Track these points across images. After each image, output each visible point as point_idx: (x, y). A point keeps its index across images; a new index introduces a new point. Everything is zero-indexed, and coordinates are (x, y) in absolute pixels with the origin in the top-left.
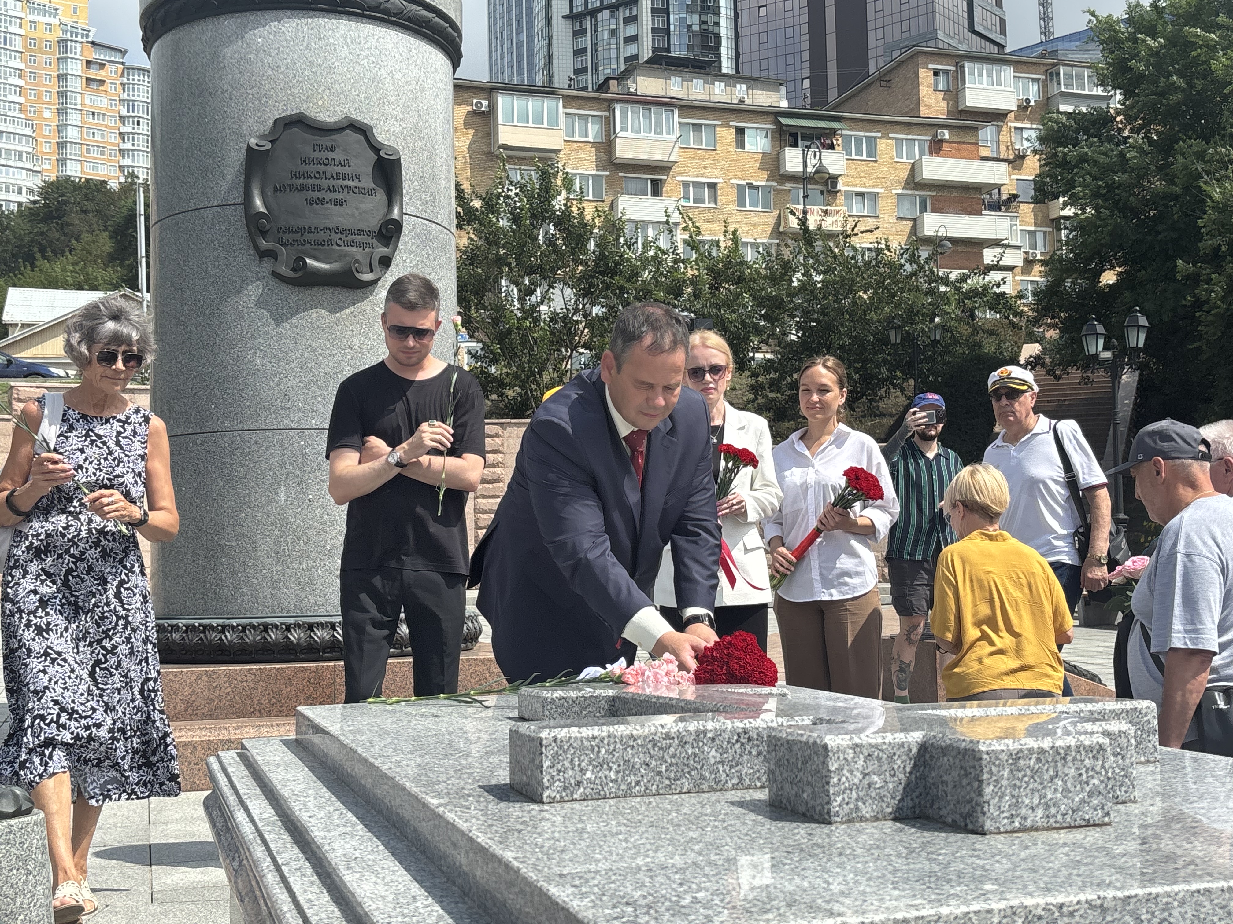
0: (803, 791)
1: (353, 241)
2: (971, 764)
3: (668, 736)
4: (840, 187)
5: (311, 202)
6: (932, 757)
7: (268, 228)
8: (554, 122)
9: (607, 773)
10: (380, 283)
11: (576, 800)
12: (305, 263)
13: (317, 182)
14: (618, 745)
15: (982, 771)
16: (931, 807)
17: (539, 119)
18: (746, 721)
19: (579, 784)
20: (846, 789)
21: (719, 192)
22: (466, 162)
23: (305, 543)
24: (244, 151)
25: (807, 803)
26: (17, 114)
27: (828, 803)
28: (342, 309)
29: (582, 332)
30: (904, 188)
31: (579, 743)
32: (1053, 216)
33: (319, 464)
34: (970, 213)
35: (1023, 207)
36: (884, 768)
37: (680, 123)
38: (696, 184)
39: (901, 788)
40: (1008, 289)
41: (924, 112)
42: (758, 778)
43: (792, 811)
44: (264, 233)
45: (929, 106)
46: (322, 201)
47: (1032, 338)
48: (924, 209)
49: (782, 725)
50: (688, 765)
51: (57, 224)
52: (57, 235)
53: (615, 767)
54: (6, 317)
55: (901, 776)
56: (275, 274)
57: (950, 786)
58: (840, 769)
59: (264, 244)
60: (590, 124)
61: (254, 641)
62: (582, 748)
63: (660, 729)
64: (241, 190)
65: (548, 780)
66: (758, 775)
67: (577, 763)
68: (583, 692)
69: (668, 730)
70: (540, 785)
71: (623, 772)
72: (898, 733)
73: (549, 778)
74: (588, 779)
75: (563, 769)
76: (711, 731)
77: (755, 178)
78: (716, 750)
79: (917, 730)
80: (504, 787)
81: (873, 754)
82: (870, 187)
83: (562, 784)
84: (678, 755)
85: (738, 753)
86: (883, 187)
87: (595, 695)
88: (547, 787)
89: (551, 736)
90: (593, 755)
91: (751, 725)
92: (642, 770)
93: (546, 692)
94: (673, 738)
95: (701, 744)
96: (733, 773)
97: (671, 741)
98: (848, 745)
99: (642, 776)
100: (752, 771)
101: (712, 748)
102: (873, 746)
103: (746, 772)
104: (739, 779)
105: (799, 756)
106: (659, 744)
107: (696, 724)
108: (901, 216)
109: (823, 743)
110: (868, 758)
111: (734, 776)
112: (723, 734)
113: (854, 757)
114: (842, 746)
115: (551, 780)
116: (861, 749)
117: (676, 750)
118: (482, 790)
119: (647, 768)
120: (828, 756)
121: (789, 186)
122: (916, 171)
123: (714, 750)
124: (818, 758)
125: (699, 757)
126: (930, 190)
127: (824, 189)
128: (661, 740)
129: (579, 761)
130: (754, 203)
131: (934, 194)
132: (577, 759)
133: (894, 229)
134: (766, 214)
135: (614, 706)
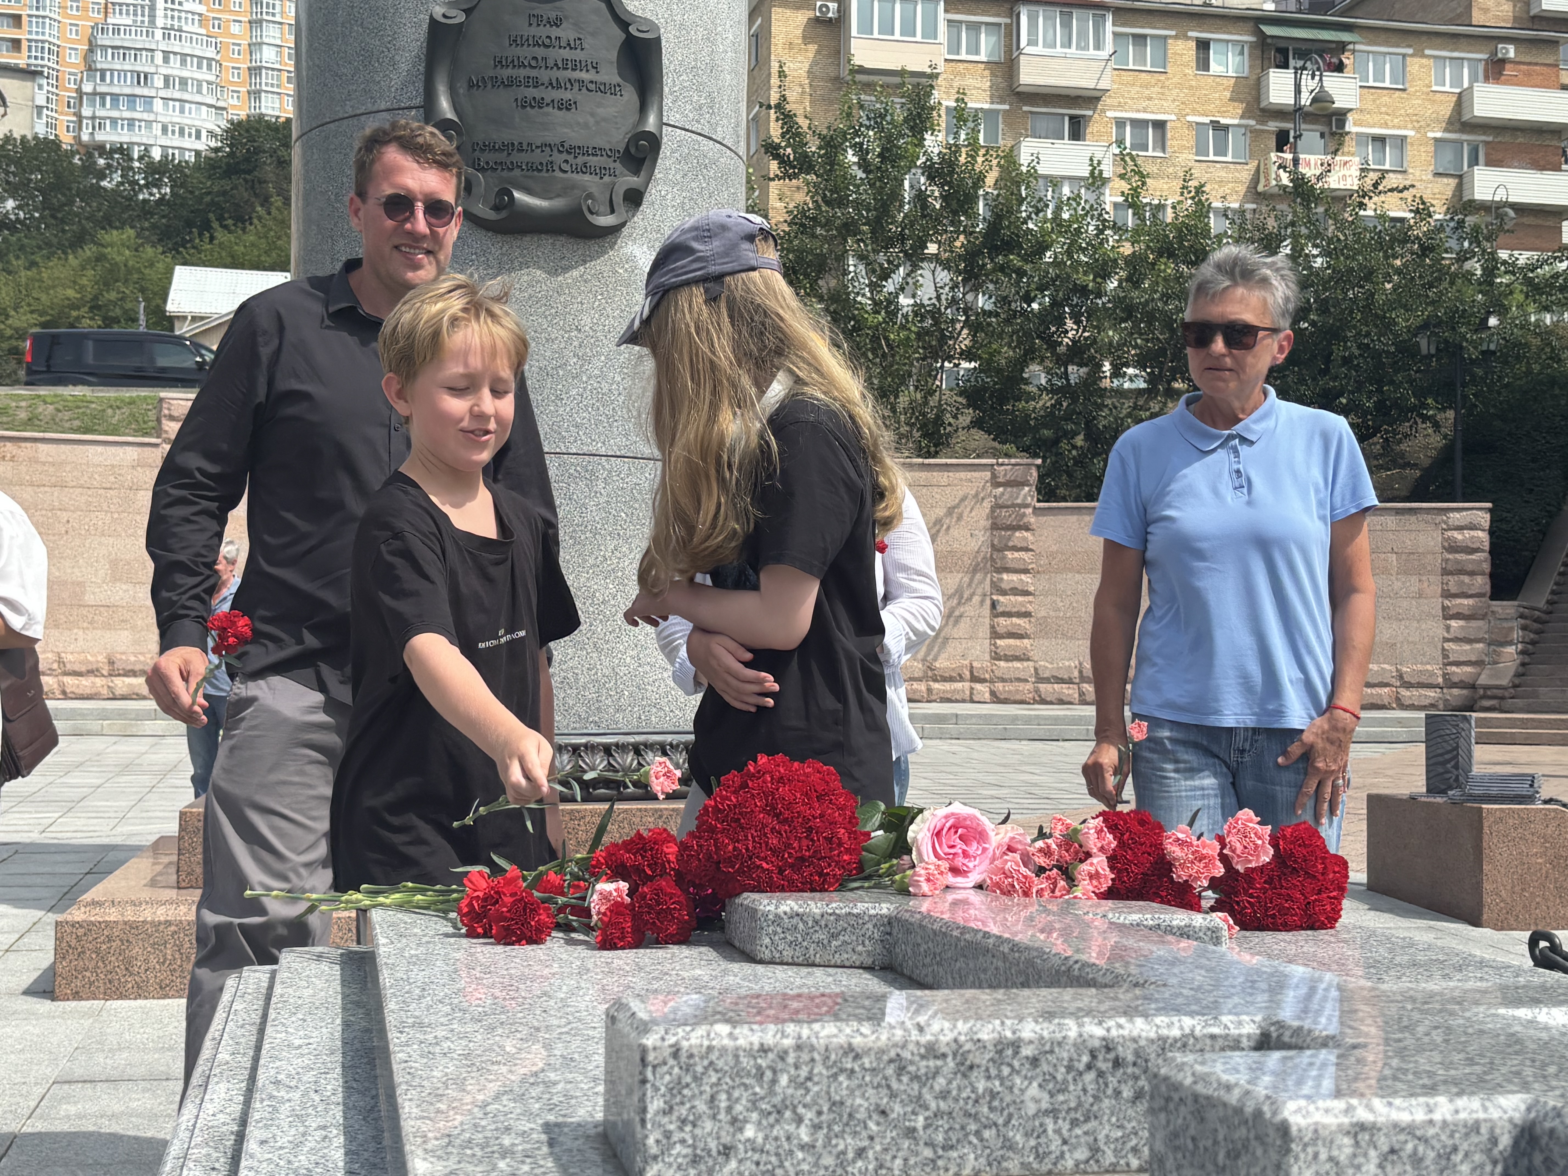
1: (585, 165)
3: (931, 1051)
4: (1350, 127)
5: (524, 104)
6: (1549, 1163)
8: (931, 32)
9: (791, 1128)
10: (625, 231)
12: (511, 197)
13: (533, 73)
14: (819, 1069)
17: (909, 29)
18: (1111, 1023)
19: (727, 1151)
21: (1169, 135)
22: (803, 93)
24: (425, 26)
26: (196, 28)
28: (566, 269)
29: (959, 334)
30: (1446, 130)
31: (730, 1058)
34: (1541, 168)
37: (1115, 34)
38: (1135, 123)
41: (1477, 17)
42: (1135, 1150)
45: (1486, 10)
46: (540, 103)
48: (1474, 161)
49: (1192, 1034)
50: (975, 1117)
51: (245, 180)
52: (246, 195)
53: (809, 1115)
54: (172, 306)
56: (469, 215)
60: (983, 36)
62: (738, 1072)
63: (915, 1035)
64: (420, 86)
65: (658, 1141)
66: (1133, 1143)
67: (723, 1105)
68: (834, 905)
69: (932, 1038)
70: (639, 1151)
71: (829, 1127)
72: (1465, 1098)
73: (660, 1137)
74: (748, 1140)
75: (691, 1118)
76: (1031, 1042)
77: (1223, 114)
78: (1040, 1086)
79: (1509, 1081)
80: (592, 1132)
81: (1401, 1149)
82: (1394, 127)
83: (689, 1151)
84: (954, 1093)
85: (1091, 1092)
86: (1414, 128)
87: (855, 911)
88: (655, 1158)
89: (667, 1043)
90: (762, 1087)
91: (1121, 1032)
92: (872, 1125)
93: (766, 902)
94: (944, 1056)
95: (1006, 1071)
96: (1077, 1137)
97: (939, 1063)
98: (1340, 1125)
99: (871, 1138)
100: (1120, 1134)
101: (1031, 1080)
102: (1403, 1130)
103: (1107, 1136)
104: (1091, 1149)
105: (1221, 1137)
106: (912, 1068)
107: (998, 1022)
108: (1441, 171)
109: (1278, 1118)
110: (1390, 1157)
111: (1079, 1144)
112: (1057, 1050)
113: (1355, 1155)
114: (1325, 1127)
115: (664, 1141)
116: (1372, 1135)
117: (950, 1082)
118: (544, 1137)
119: (882, 1120)
120: (1288, 1151)
121: (1273, 126)
122: (1464, 105)
123: (1035, 1084)
124: (1265, 1151)
125: (1001, 1100)
126: (1484, 134)
127: (1326, 130)
128: (917, 1058)
129: (729, 1099)
130: (1221, 150)
131: (1490, 139)
132: (723, 1096)
133: (1429, 191)
134: (1239, 167)
135: (890, 934)
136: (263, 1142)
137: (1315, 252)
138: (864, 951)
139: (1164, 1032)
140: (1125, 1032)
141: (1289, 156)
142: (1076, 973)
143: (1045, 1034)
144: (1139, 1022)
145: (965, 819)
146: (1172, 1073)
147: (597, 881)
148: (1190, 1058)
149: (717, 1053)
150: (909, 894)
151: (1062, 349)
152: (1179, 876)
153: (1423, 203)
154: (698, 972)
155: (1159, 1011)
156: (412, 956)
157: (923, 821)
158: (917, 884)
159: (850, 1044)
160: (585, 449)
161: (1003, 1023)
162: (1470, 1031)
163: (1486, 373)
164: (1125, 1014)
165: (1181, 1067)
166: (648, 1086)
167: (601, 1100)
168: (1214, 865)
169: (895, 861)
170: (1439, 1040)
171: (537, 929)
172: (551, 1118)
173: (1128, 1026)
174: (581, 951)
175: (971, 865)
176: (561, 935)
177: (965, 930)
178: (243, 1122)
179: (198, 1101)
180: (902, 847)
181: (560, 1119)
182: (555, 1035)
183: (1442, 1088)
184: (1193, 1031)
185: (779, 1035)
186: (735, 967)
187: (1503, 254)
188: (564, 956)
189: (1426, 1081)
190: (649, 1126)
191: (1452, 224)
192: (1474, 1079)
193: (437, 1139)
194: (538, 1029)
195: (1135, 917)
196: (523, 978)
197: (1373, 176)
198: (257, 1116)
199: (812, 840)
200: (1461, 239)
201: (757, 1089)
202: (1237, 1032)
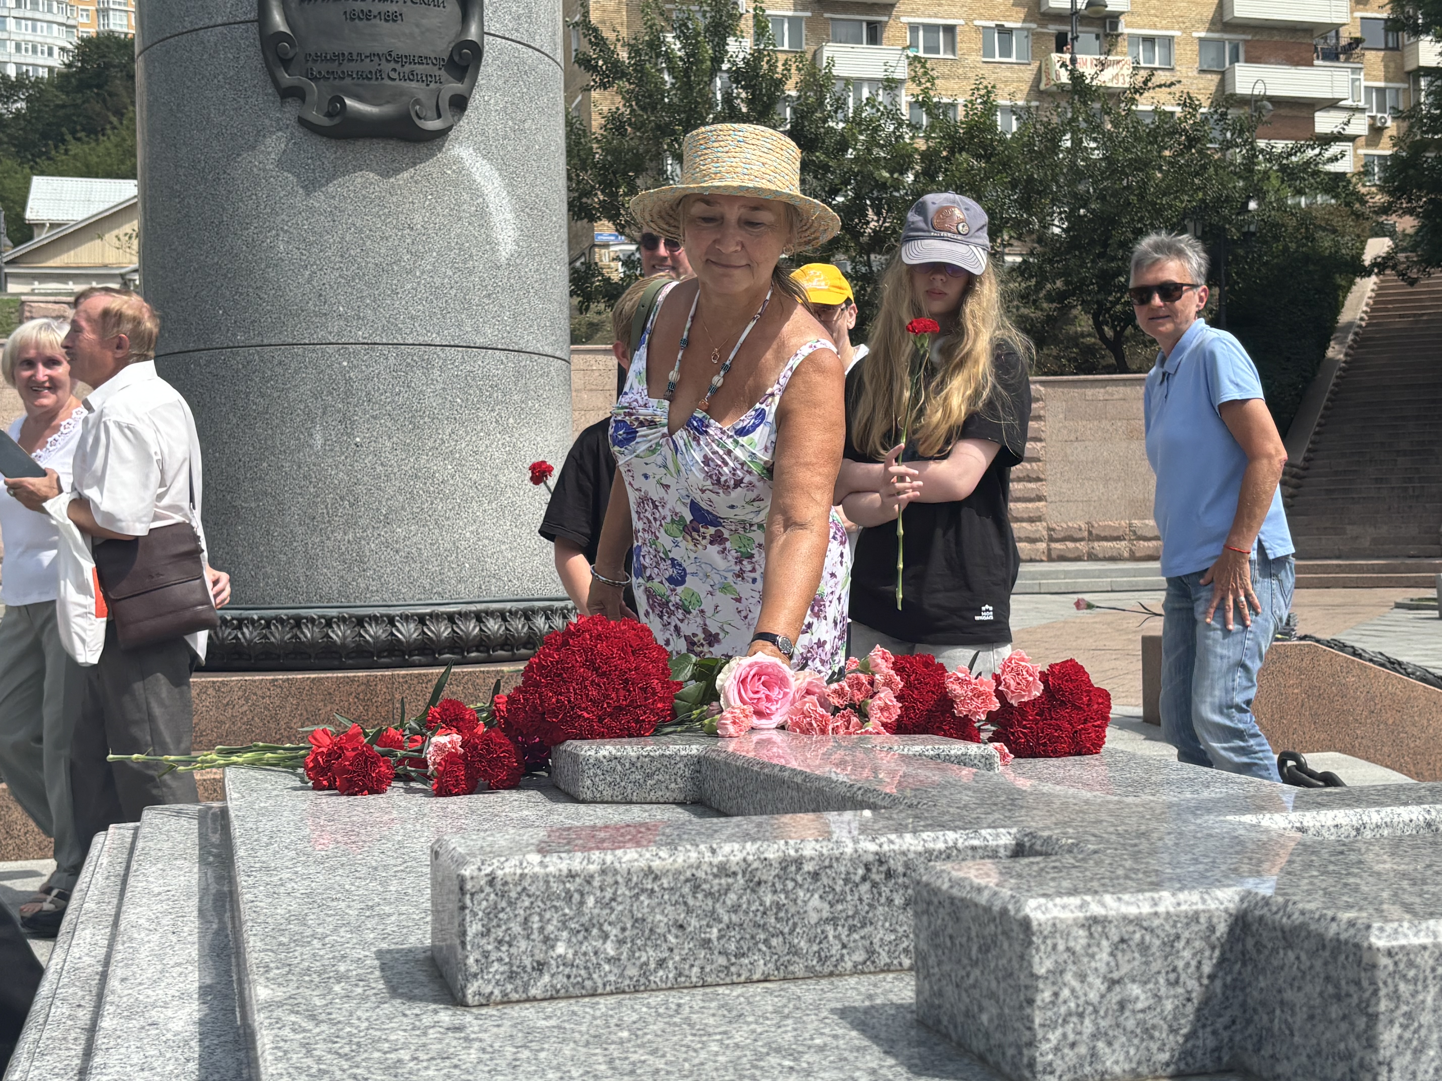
0: (981, 1009)
1: (412, 72)
2: (1351, 975)
3: (723, 870)
4: (1123, 28)
6: (1259, 946)
7: (291, 54)
9: (598, 944)
10: (452, 134)
11: (535, 999)
12: (343, 104)
14: (622, 890)
15: (1376, 992)
16: (1257, 1050)
18: (883, 839)
19: (540, 967)
20: (1070, 1014)
21: (958, 39)
22: (620, 3)
23: (351, 505)
25: (987, 1035)
27: (1031, 1044)
28: (397, 171)
30: (1209, 30)
31: (541, 884)
32: (1410, 67)
33: (368, 394)
34: (1297, 64)
35: (1370, 55)
36: (1155, 967)
38: (927, 28)
39: (1190, 1009)
40: (1346, 166)
42: (906, 951)
43: (960, 1045)
44: (286, 63)
46: (368, 16)
47: (1380, 231)
48: (1235, 58)
49: (955, 846)
50: (764, 927)
51: (97, 94)
52: (98, 107)
53: (614, 932)
54: (31, 214)
55: (1192, 984)
56: (303, 122)
57: (1301, 1015)
58: (1059, 971)
59: (286, 78)
61: (282, 640)
62: (549, 896)
63: (708, 857)
65: (477, 961)
66: (905, 945)
67: (536, 926)
68: (649, 748)
69: (724, 859)
70: (460, 970)
71: (632, 941)
72: (1186, 892)
73: (479, 957)
74: (560, 956)
75: (507, 938)
76: (812, 859)
77: (1006, 17)
78: (821, 897)
79: (1226, 877)
80: (422, 956)
81: (1130, 939)
82: (1162, 28)
83: (506, 968)
84: (744, 906)
85: (866, 901)
86: (1180, 29)
87: (667, 753)
88: (475, 976)
89: (483, 873)
90: (571, 909)
91: (892, 847)
92: (671, 938)
93: (587, 747)
94: (735, 874)
95: (790, 885)
96: (855, 941)
97: (730, 880)
98: (1075, 919)
99: (671, 950)
100: (893, 937)
101: (813, 892)
102: (1131, 921)
103: (882, 939)
104: (867, 952)
105: (973, 934)
106: (705, 886)
107: (782, 842)
108: (1205, 68)
109: (1021, 914)
110: (1121, 946)
111: (857, 947)
112: (835, 865)
113: (1089, 946)
114: (1062, 921)
115: (483, 961)
116: (1104, 927)
117: (740, 897)
118: (377, 963)
119: (680, 934)
120: (1031, 943)
121: (1053, 29)
122: (1226, 7)
123: (816, 896)
124: (1010, 945)
125: (787, 911)
126: (1244, 33)
127: (1100, 31)
128: (710, 877)
129: (541, 921)
130: (1006, 52)
131: (1249, 37)
132: (536, 918)
133: (1194, 87)
134: (1022, 67)
135: (699, 772)
136: (123, 980)
137: (1093, 145)
138: (676, 788)
139: (930, 845)
140: (896, 847)
141: (1067, 57)
142: (860, 797)
143: (825, 851)
144: (908, 837)
145: (767, 667)
146: (932, 880)
147: (433, 735)
148: (948, 866)
149: (529, 880)
150: (717, 736)
151: (864, 239)
152: (960, 712)
153: (1190, 98)
154: (526, 813)
155: (927, 827)
156: (261, 808)
157: (730, 670)
158: (724, 726)
159: (650, 867)
160: (421, 339)
161: (787, 843)
162: (1199, 835)
163: (1247, 253)
164: (896, 830)
165: (939, 874)
166: (467, 911)
167: (429, 928)
168: (991, 700)
169: (705, 707)
170: (1170, 843)
171: (378, 780)
172: (384, 946)
173: (897, 841)
174: (419, 799)
175: (773, 708)
176: (401, 784)
177: (763, 765)
178: (107, 962)
179: (66, 946)
180: (711, 694)
181: (393, 947)
182: (391, 873)
183: (1167, 884)
184: (955, 844)
185: (585, 862)
186: (560, 807)
187: (1261, 144)
188: (403, 804)
189: (1154, 879)
190: (469, 948)
191: (1215, 117)
192: (1196, 875)
193: (278, 968)
194: (376, 869)
195: (918, 749)
196: (364, 824)
197: (1144, 73)
198: (119, 957)
199: (629, 691)
200: (1223, 131)
201: (567, 911)
202: (995, 843)
